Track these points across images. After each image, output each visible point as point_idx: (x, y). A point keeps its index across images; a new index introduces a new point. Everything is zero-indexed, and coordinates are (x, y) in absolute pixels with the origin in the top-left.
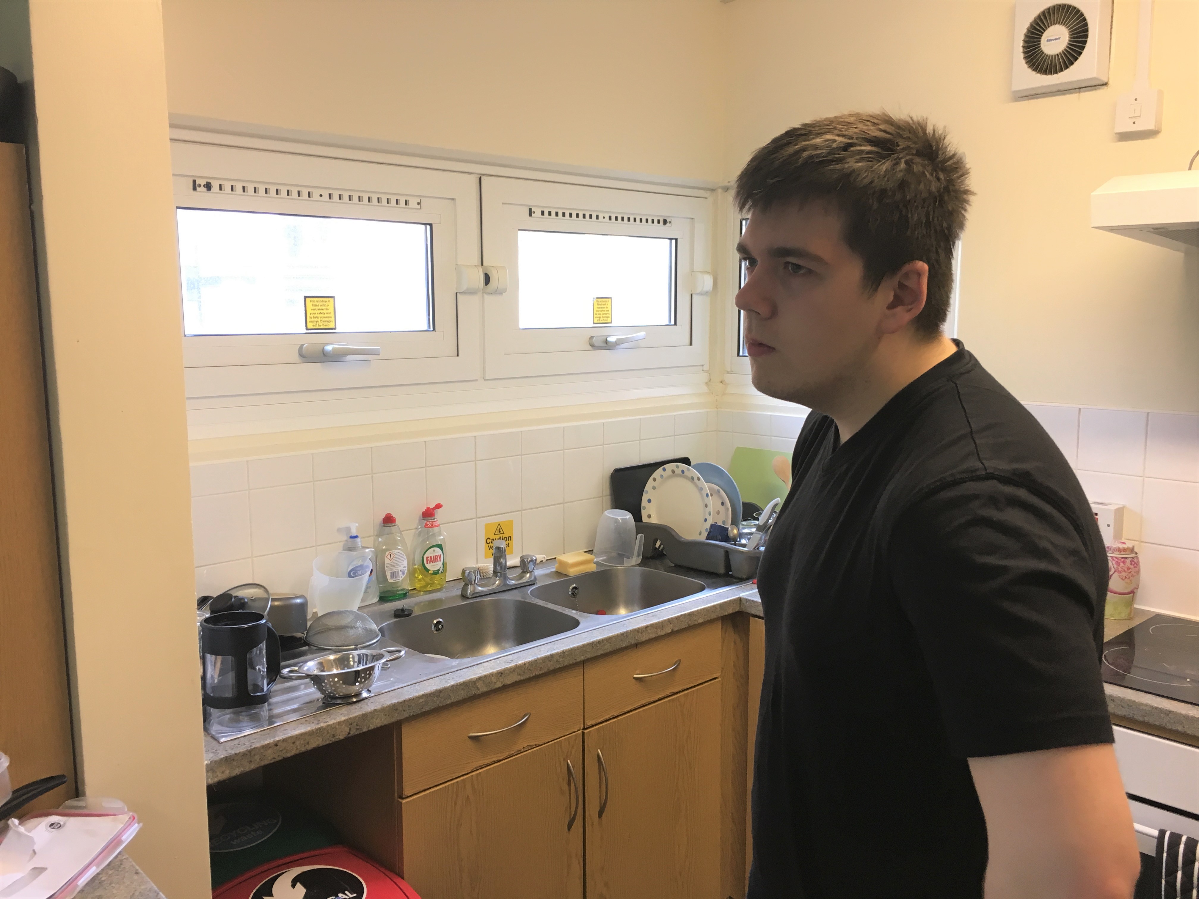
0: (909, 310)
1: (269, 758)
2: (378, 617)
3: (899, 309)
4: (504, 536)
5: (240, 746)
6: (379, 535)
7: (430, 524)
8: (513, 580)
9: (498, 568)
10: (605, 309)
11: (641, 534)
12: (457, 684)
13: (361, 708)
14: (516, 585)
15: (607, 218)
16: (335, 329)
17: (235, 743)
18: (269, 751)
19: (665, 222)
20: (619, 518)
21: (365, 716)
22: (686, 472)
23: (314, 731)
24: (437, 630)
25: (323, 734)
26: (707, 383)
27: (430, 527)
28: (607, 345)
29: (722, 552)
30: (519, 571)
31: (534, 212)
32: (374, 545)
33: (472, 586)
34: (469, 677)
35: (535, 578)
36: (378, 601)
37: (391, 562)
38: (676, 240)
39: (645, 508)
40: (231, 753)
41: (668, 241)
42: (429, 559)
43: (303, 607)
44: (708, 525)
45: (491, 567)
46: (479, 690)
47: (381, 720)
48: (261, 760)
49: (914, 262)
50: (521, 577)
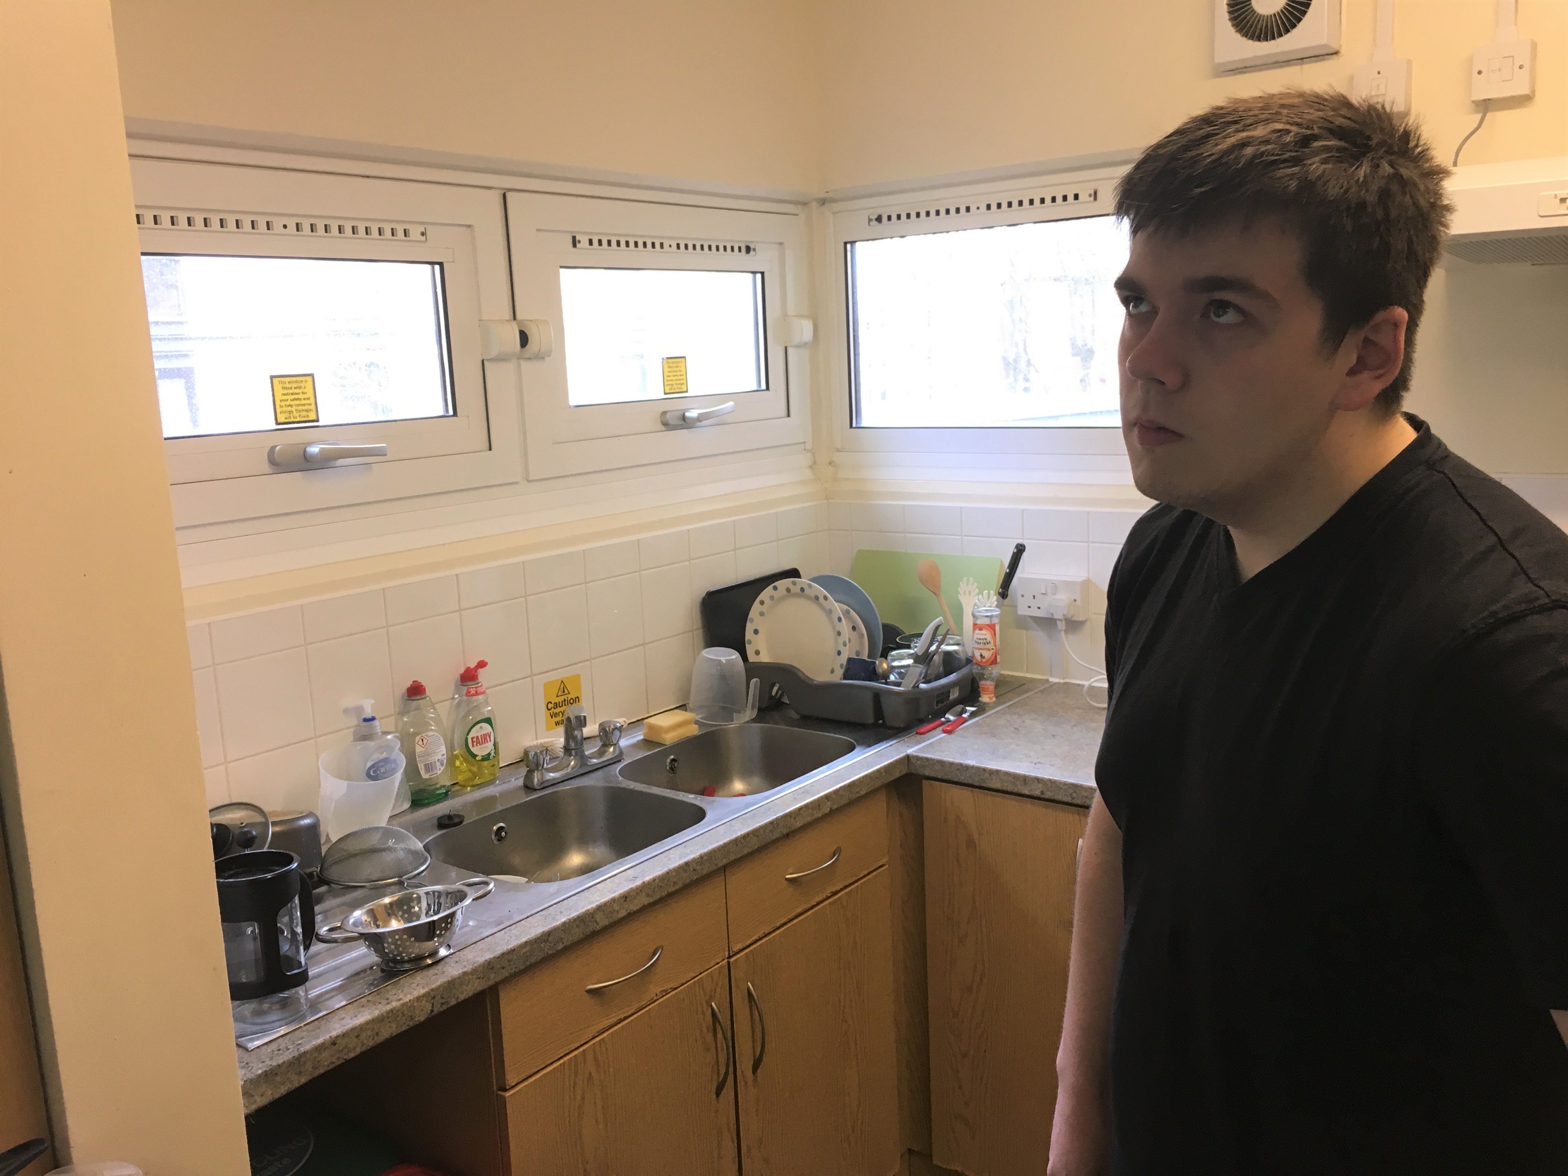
0: (1378, 377)
1: (326, 1063)
2: (418, 830)
3: (1365, 376)
4: (570, 696)
5: (281, 1052)
6: (402, 713)
7: (473, 691)
8: (594, 758)
9: (572, 745)
10: (678, 373)
11: (756, 679)
12: (570, 920)
13: (443, 972)
14: (598, 763)
15: (674, 246)
16: (317, 421)
17: (273, 1049)
18: (325, 1054)
19: (748, 249)
20: (723, 660)
21: (452, 984)
22: (807, 591)
23: (385, 1014)
24: (499, 840)
25: (398, 1016)
26: (810, 467)
27: (474, 695)
28: (685, 423)
29: (869, 696)
30: (599, 744)
31: (579, 242)
32: (396, 726)
33: (539, 772)
34: (583, 908)
35: (621, 753)
36: (410, 807)
37: (423, 749)
38: (763, 273)
39: (750, 642)
40: (271, 1065)
41: (750, 276)
42: (475, 740)
43: (314, 830)
44: (843, 659)
45: (561, 741)
46: (598, 924)
47: (473, 986)
48: (315, 1068)
49: (1391, 307)
50: (601, 753)
